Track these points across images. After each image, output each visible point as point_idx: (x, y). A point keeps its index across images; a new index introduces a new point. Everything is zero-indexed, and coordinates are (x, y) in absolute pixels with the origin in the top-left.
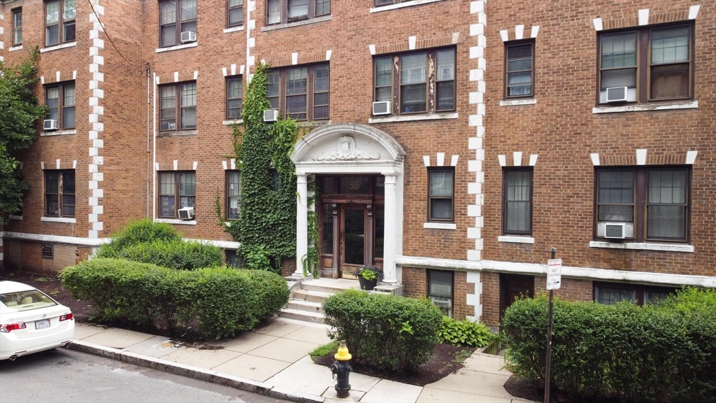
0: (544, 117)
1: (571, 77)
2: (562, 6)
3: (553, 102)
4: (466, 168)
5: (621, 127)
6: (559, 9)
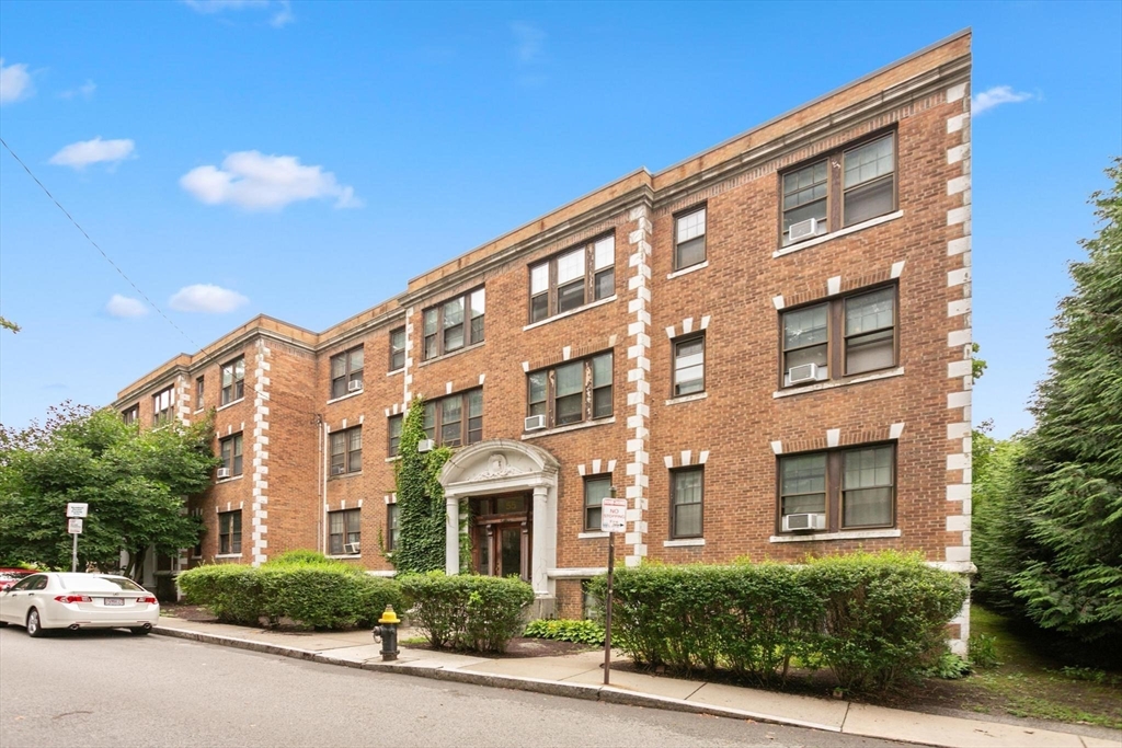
0: (717, 410)
1: (747, 363)
2: (736, 291)
3: (727, 392)
4: (625, 473)
5: (807, 408)
6: (733, 295)
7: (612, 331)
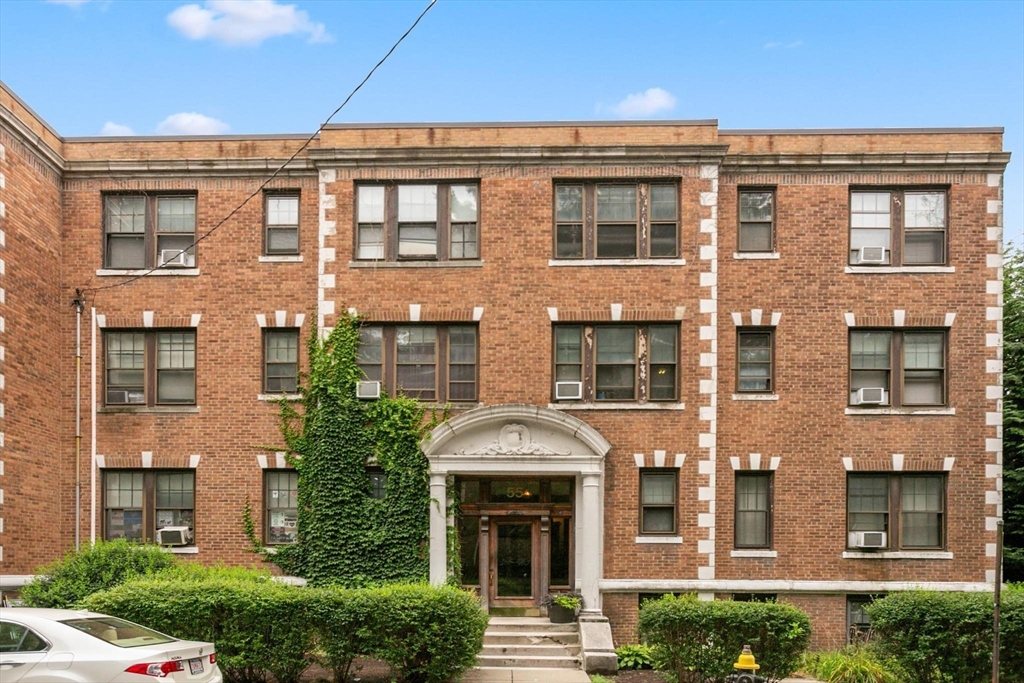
0: (788, 416)
1: (819, 373)
2: (809, 294)
3: (799, 399)
4: (696, 470)
5: (876, 430)
6: (804, 298)
7: (678, 301)
